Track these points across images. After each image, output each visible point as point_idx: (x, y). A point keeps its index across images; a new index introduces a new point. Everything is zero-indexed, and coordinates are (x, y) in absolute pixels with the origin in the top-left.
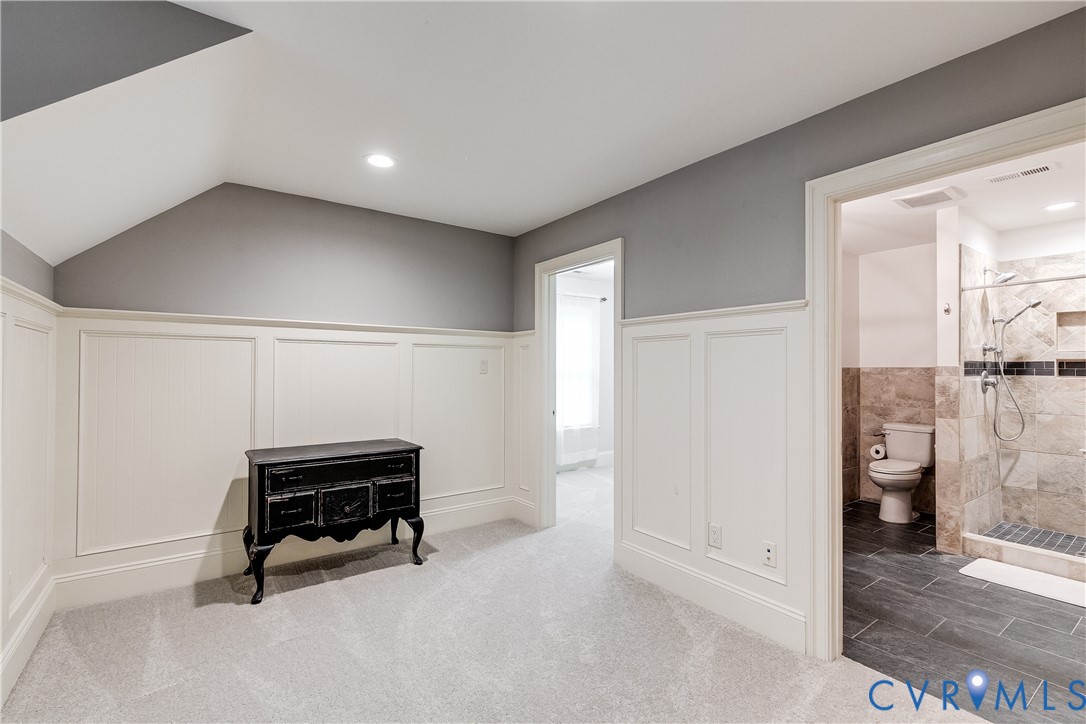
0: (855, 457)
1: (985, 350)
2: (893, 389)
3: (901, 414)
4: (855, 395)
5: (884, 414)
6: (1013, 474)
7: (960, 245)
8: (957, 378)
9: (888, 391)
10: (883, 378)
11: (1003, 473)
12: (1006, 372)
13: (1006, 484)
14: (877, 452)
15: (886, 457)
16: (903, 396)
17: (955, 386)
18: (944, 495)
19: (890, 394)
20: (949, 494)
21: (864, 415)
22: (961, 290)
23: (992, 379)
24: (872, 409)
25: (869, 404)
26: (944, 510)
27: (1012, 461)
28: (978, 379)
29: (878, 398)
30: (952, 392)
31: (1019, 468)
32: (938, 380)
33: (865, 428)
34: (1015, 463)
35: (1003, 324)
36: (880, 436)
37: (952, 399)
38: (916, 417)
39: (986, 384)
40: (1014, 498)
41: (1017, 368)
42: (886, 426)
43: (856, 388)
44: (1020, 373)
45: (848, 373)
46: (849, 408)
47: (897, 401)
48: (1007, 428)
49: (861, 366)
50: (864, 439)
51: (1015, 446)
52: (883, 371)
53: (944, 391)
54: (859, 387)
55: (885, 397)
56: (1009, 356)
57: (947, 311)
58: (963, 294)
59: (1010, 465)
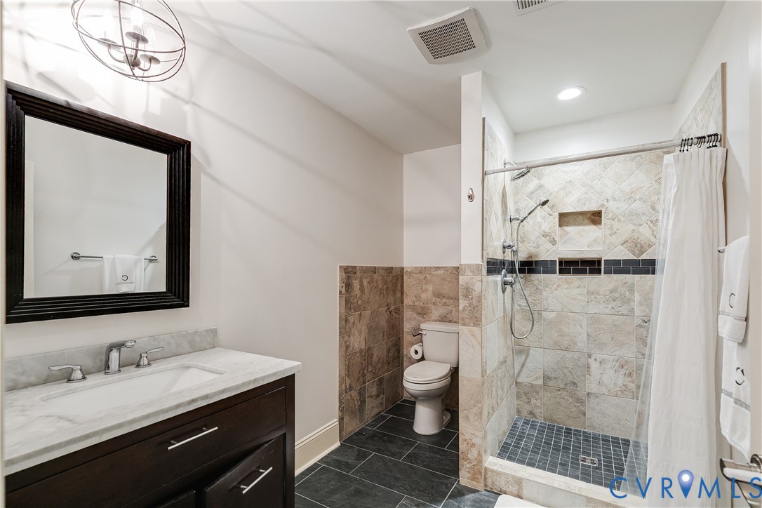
0: (399, 357)
1: (504, 247)
2: (430, 288)
3: (437, 312)
4: (399, 294)
5: (423, 313)
6: (525, 370)
7: (484, 119)
8: (479, 278)
9: (426, 290)
10: (422, 277)
11: (517, 368)
12: (521, 271)
13: (520, 380)
14: (416, 352)
15: (423, 359)
16: (438, 295)
17: (477, 287)
18: (467, 418)
19: (427, 295)
20: (471, 418)
21: (408, 314)
22: (484, 174)
23: (509, 278)
24: (413, 308)
25: (411, 303)
26: (467, 437)
27: (524, 357)
28: (498, 278)
29: (418, 297)
30: (475, 294)
31: (529, 364)
32: (462, 279)
33: (408, 326)
34: (526, 359)
35: (519, 222)
36: (418, 335)
37: (475, 303)
38: (449, 316)
39: (505, 283)
40: (526, 394)
41: (529, 267)
42: (423, 326)
43: (399, 287)
44: (531, 271)
45: (391, 273)
46: (392, 308)
47: (433, 300)
48: (521, 325)
49: (404, 266)
50: (407, 338)
51: (526, 342)
52: (422, 270)
54: (402, 286)
55: (424, 296)
56: (522, 256)
57: (471, 197)
58: (486, 177)
59: (522, 362)
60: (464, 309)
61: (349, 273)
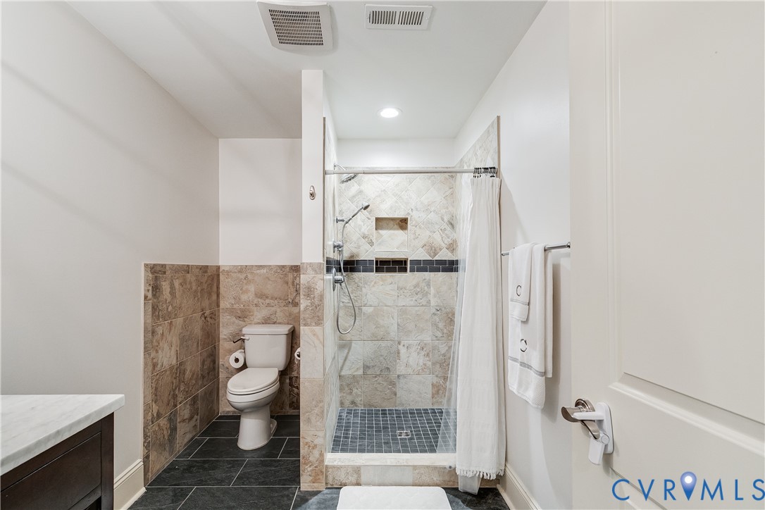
0: (214, 368)
1: (335, 247)
2: (252, 288)
3: (259, 314)
4: (214, 297)
5: (243, 316)
6: (348, 363)
7: (324, 118)
9: (247, 291)
10: (242, 276)
11: (341, 361)
12: (346, 270)
13: (343, 373)
14: (237, 360)
15: (245, 366)
16: (261, 295)
17: (319, 286)
18: (309, 420)
19: (248, 296)
20: (313, 419)
21: (224, 319)
22: (325, 173)
23: (339, 277)
24: (231, 311)
25: (229, 306)
26: (309, 439)
27: (346, 351)
28: (329, 277)
29: (238, 299)
30: (317, 293)
31: (351, 357)
32: (304, 279)
33: (225, 332)
34: (348, 353)
35: (344, 222)
36: (239, 341)
37: (317, 302)
38: (272, 317)
39: (336, 281)
40: (348, 385)
41: (351, 266)
42: (245, 330)
43: (215, 289)
44: (353, 270)
45: (206, 272)
46: (207, 313)
47: (255, 302)
48: (345, 322)
49: (220, 264)
50: (224, 345)
51: (348, 337)
52: (242, 269)
53: (310, 291)
54: (218, 288)
55: (244, 297)
56: (346, 255)
57: (312, 195)
58: (327, 176)
59: (345, 355)
60: (306, 309)
61: (156, 273)
